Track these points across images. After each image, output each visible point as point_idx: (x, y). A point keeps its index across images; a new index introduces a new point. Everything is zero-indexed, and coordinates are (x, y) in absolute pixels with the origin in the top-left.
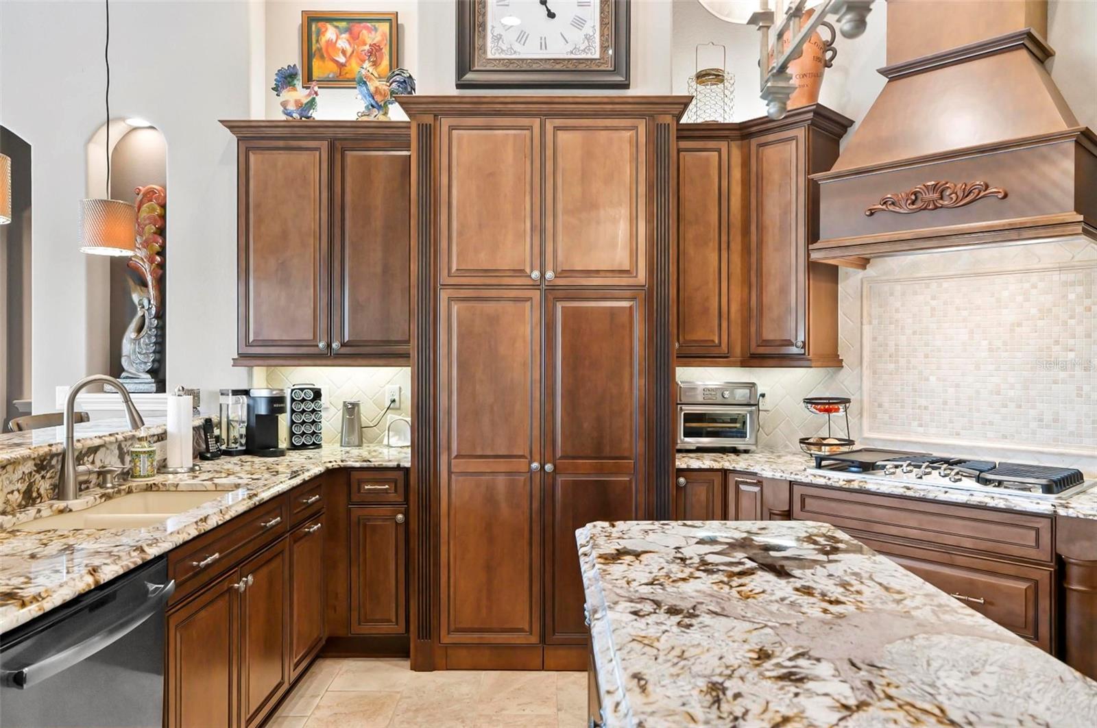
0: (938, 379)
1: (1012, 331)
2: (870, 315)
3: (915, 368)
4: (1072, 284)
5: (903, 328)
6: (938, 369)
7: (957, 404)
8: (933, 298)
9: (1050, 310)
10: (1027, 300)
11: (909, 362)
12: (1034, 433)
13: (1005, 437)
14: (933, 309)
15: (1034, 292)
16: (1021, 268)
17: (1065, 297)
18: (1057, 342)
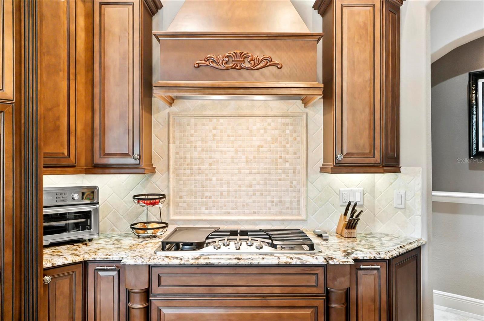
0: (217, 180)
1: (258, 150)
2: (174, 138)
3: (203, 172)
4: (288, 125)
5: (195, 147)
6: (218, 172)
7: (228, 194)
8: (214, 128)
9: (277, 139)
10: (266, 132)
11: (199, 169)
12: (270, 209)
13: (254, 213)
14: (214, 135)
15: (269, 128)
16: (263, 113)
17: (284, 132)
18: (280, 157)
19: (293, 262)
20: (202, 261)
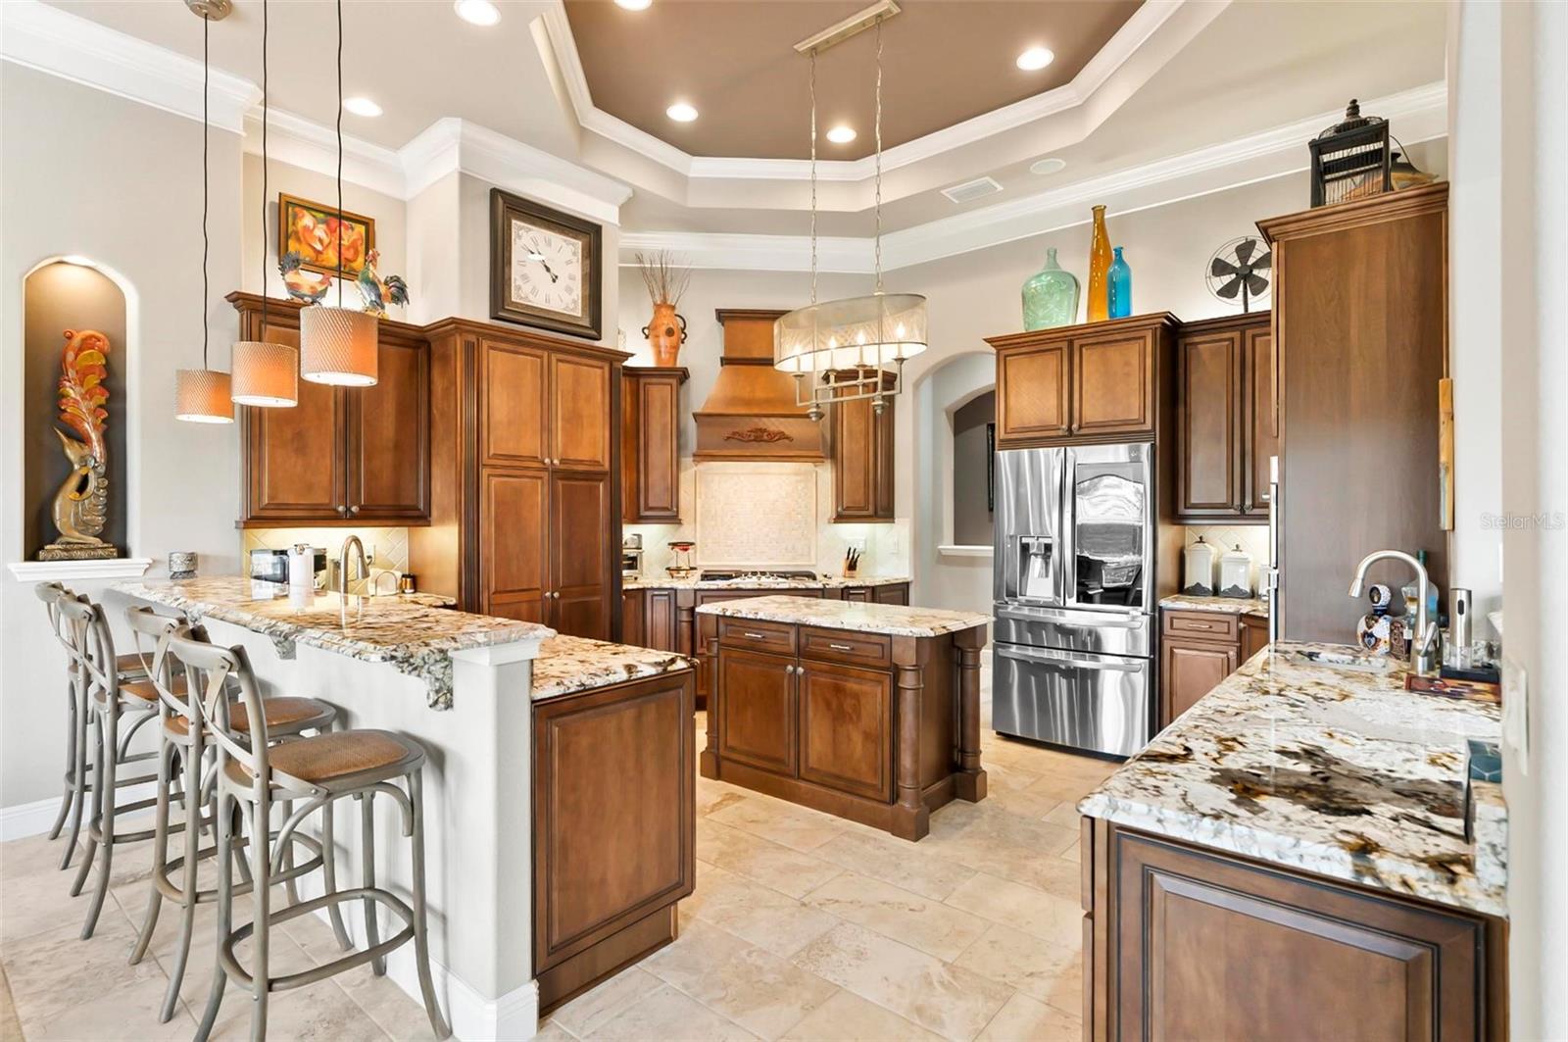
1: (774, 503)
2: (700, 493)
4: (800, 481)
6: (738, 524)
8: (735, 482)
9: (790, 494)
10: (780, 488)
11: (722, 520)
13: (771, 559)
15: (784, 481)
17: (796, 488)
18: (793, 510)
19: (800, 587)
20: (734, 586)
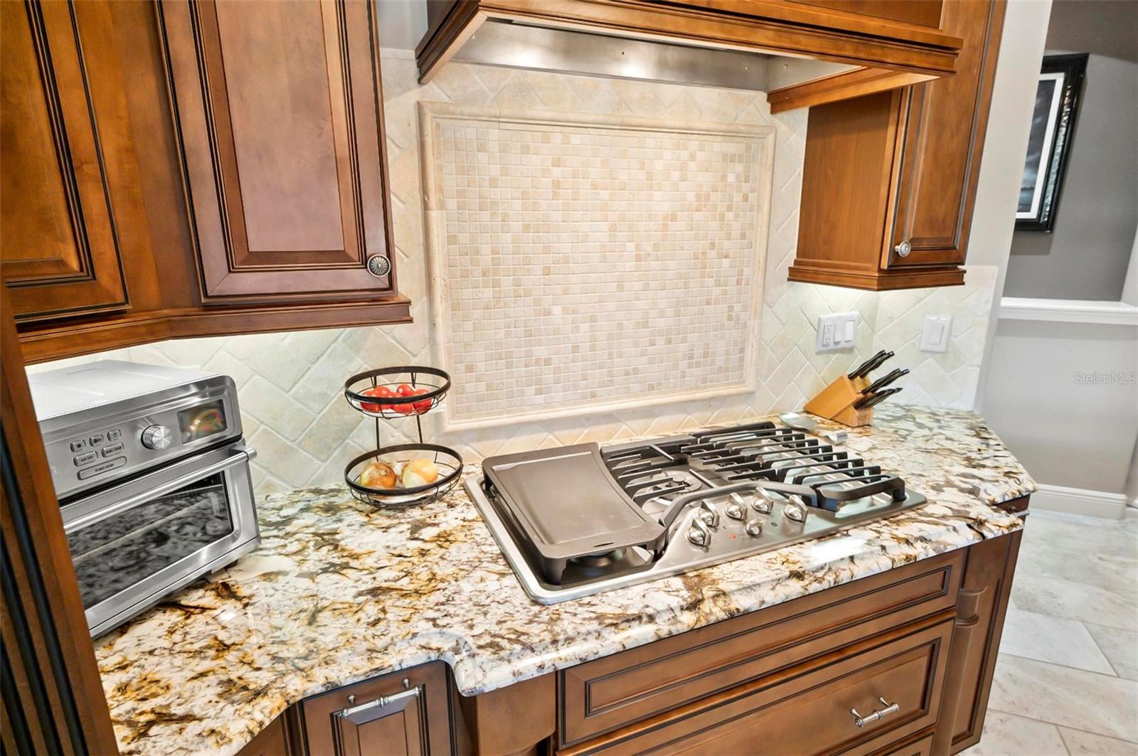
0: (565, 312)
1: (665, 226)
3: (527, 294)
4: (733, 159)
5: (505, 218)
6: (566, 292)
7: (593, 349)
8: (557, 163)
9: (708, 197)
10: (684, 179)
12: (683, 376)
14: (556, 184)
17: (724, 177)
18: (713, 245)
19: (920, 554)
20: (714, 610)
